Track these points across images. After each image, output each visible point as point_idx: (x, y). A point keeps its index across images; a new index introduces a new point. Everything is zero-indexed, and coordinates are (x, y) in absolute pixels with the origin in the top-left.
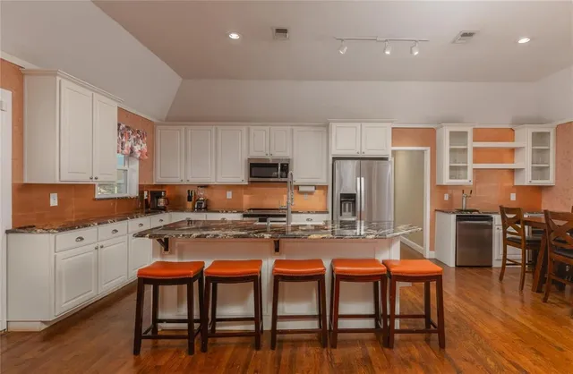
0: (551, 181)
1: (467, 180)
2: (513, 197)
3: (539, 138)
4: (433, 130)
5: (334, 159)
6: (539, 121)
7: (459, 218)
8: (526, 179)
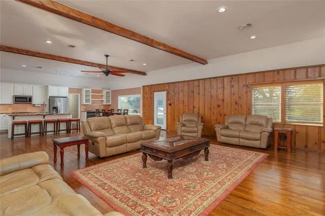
0: (110, 104)
1: (90, 103)
2: (102, 107)
3: (108, 93)
4: (81, 89)
5: (50, 97)
6: (109, 89)
7: (87, 113)
8: (105, 103)
